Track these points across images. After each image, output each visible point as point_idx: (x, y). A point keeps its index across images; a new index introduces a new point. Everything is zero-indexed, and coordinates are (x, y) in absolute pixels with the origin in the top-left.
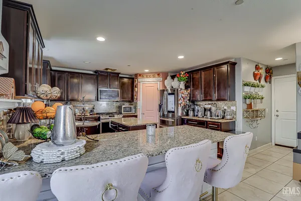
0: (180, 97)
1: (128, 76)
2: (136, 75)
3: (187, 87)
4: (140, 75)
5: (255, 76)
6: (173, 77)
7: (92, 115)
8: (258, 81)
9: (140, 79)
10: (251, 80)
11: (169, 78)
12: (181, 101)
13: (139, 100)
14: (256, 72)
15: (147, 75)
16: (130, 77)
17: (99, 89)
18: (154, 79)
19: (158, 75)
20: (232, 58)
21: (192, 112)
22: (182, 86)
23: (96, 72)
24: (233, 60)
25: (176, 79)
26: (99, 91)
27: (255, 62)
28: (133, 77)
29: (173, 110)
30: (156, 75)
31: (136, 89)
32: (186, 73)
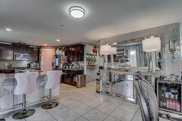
0: (62, 59)
1: (36, 47)
2: (41, 47)
3: (66, 55)
4: (42, 47)
5: (94, 51)
6: (60, 49)
7: (10, 68)
8: (95, 53)
9: (42, 49)
10: (92, 53)
11: (58, 49)
12: (62, 61)
13: (41, 60)
14: (94, 49)
15: (47, 47)
16: (37, 48)
17: (15, 54)
18: (51, 50)
19: (53, 47)
20: (82, 43)
21: (67, 66)
22: (63, 54)
23: (13, 44)
24: (83, 44)
25: (61, 50)
26: (15, 55)
27: (94, 45)
28: (39, 47)
29: (58, 65)
30: (52, 48)
31: (40, 54)
32: (65, 48)
